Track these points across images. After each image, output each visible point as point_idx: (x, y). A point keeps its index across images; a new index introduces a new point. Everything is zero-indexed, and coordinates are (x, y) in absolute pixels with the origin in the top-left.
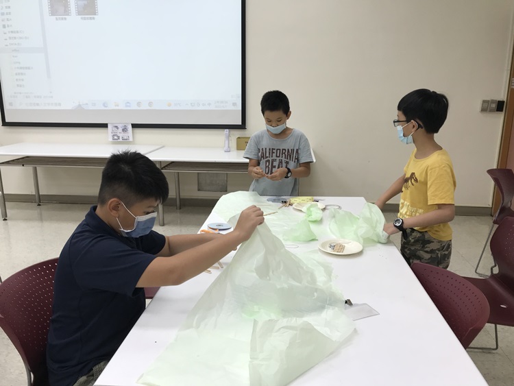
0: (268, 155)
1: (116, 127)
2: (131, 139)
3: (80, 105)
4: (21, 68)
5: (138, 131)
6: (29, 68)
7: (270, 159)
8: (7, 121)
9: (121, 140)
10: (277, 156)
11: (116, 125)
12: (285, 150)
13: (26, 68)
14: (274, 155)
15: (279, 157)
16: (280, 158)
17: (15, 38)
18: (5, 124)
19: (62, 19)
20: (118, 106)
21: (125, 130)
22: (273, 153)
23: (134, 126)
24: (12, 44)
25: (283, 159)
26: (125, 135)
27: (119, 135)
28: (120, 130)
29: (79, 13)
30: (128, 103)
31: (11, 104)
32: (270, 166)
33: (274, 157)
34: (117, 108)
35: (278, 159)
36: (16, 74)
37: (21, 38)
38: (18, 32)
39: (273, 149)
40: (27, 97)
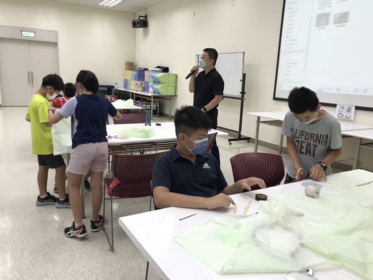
0: (298, 135)
1: (343, 108)
2: (352, 118)
3: (320, 89)
4: (290, 63)
5: (360, 112)
6: (295, 63)
7: (300, 140)
8: (276, 97)
9: (344, 118)
10: (306, 139)
11: (343, 106)
12: (314, 135)
13: (293, 63)
14: (303, 137)
15: (308, 139)
16: (309, 141)
17: (291, 44)
18: (275, 98)
19: (323, 28)
20: (348, 91)
21: (349, 110)
22: (302, 135)
23: (357, 108)
24: (289, 48)
25: (312, 143)
26: (348, 115)
27: (343, 113)
28: (345, 110)
29: (335, 23)
30: (356, 89)
31: (280, 86)
32: (299, 146)
33: (303, 139)
34: (347, 93)
35: (306, 141)
36: (287, 67)
37: (295, 44)
38: (293, 40)
39: (303, 132)
40: (290, 82)
